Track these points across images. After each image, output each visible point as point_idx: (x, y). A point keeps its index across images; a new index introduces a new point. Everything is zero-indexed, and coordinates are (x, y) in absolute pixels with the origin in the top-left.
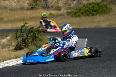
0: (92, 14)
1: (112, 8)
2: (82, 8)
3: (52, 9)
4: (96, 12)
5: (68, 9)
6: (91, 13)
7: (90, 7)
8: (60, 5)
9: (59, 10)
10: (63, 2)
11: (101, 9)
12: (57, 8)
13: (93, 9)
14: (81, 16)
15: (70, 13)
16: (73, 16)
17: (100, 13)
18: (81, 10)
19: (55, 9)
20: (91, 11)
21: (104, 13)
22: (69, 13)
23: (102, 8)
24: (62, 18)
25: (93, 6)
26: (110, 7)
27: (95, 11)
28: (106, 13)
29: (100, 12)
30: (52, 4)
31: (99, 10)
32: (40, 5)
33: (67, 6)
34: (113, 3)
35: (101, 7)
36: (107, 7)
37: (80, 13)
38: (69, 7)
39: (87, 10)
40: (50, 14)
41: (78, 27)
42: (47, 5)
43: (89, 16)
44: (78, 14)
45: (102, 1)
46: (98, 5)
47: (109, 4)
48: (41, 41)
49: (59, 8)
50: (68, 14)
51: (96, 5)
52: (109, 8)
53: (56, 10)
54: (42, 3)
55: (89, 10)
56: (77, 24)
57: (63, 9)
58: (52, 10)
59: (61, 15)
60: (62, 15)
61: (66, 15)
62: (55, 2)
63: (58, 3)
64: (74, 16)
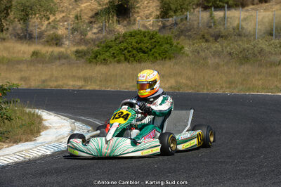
0: (137, 58)
1: (183, 48)
2: (113, 44)
3: (41, 41)
4: (147, 55)
5: (79, 43)
6: (133, 55)
7: (134, 41)
8: (61, 32)
9: (57, 44)
10: (68, 24)
11: (157, 47)
12: (53, 39)
13: (139, 46)
14: (111, 62)
15: (85, 55)
16: (90, 62)
17: (156, 58)
18: (110, 47)
19: (48, 42)
20: (135, 52)
21: (166, 58)
22: (81, 54)
23: (161, 46)
24: (64, 64)
25: (141, 40)
26: (178, 43)
27: (144, 52)
28: (170, 59)
29: (157, 55)
30: (39, 28)
31: (153, 50)
32: (11, 29)
33: (78, 37)
34: (185, 36)
35: (159, 42)
36: (171, 45)
37: (108, 54)
38: (81, 39)
39: (125, 49)
40: (35, 54)
41: (103, 89)
42: (26, 30)
43: (129, 62)
44: (102, 57)
45: (159, 30)
46: (151, 39)
47: (178, 36)
48: (10, 119)
49: (56, 41)
50: (79, 57)
51: (147, 38)
52: (176, 46)
53: (50, 45)
54: (16, 26)
55: (130, 49)
56: (101, 81)
57: (67, 43)
58: (38, 43)
59: (61, 57)
60: (65, 59)
61: (73, 57)
62: (49, 23)
63: (56, 29)
64: (94, 60)
